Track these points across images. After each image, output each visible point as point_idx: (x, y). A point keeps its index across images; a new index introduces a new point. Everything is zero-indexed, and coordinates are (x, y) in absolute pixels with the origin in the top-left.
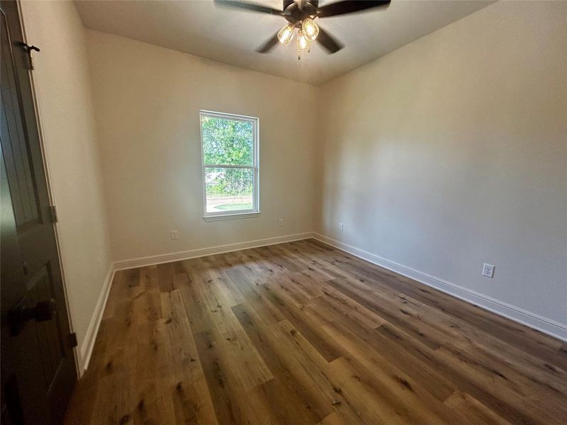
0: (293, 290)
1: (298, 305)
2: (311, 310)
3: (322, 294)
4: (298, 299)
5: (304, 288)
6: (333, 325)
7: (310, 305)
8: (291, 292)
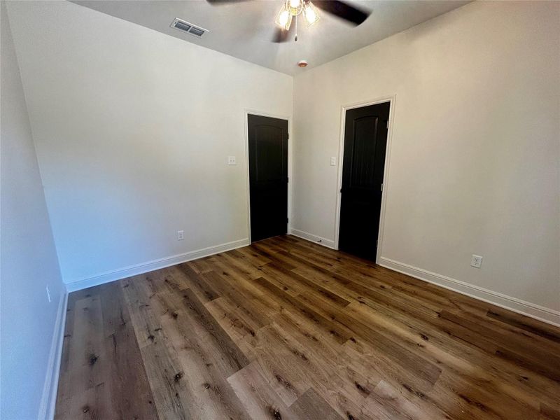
0: (297, 334)
1: (287, 312)
2: (272, 308)
3: (258, 332)
4: (288, 320)
5: (284, 341)
6: (254, 297)
7: (273, 314)
8: (299, 330)
